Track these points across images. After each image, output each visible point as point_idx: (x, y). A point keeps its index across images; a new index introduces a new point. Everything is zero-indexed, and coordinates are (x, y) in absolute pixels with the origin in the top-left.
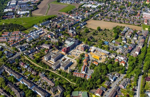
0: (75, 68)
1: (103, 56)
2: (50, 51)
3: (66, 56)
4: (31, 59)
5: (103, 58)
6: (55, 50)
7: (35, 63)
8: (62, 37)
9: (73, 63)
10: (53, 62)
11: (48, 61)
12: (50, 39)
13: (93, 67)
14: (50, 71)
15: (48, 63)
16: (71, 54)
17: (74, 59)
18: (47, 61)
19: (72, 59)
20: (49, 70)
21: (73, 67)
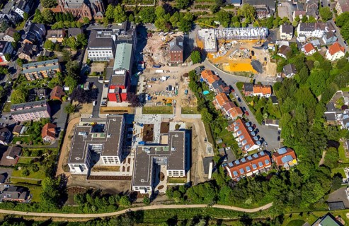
0: (209, 145)
1: (255, 50)
2: (61, 125)
3: (141, 117)
4: (15, 203)
5: (262, 61)
6: (76, 110)
7: (49, 211)
8: (53, 40)
9: (189, 132)
10: (114, 164)
11: (93, 173)
12: (12, 71)
13: (262, 108)
14: (141, 212)
15: (100, 182)
16: (150, 98)
17: (178, 110)
18: (89, 177)
19: (170, 116)
20: (134, 209)
21: (204, 149)
